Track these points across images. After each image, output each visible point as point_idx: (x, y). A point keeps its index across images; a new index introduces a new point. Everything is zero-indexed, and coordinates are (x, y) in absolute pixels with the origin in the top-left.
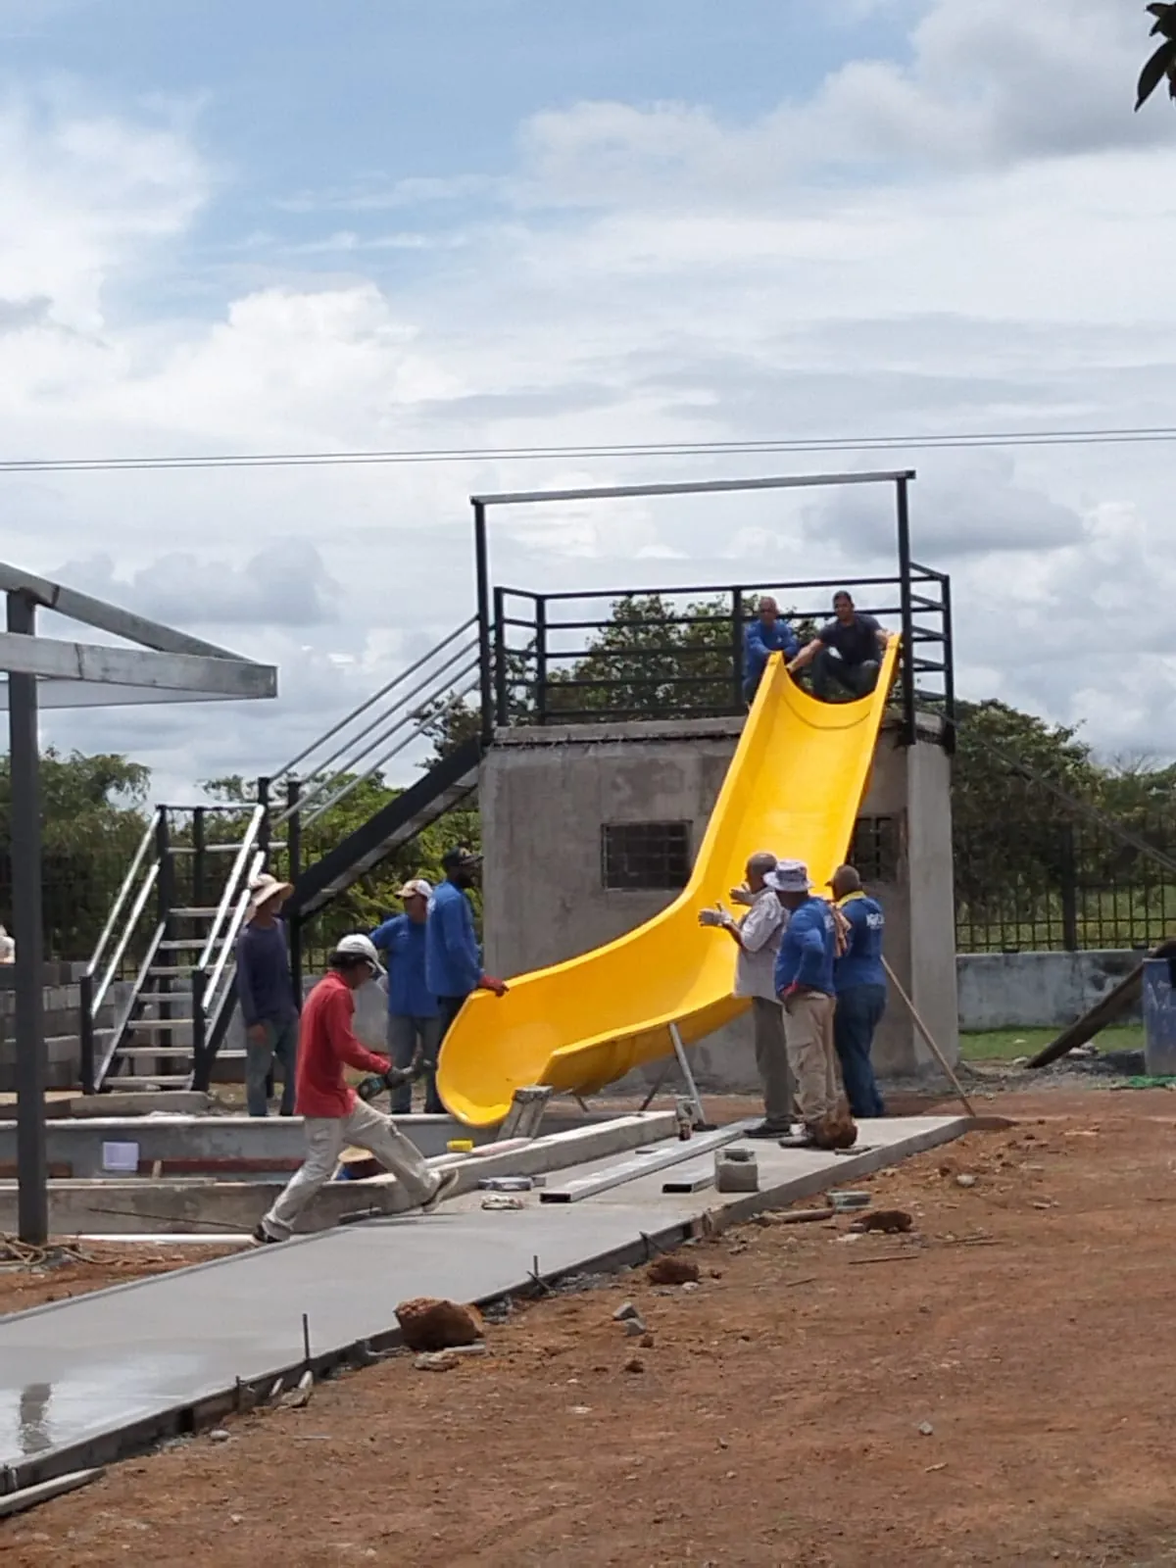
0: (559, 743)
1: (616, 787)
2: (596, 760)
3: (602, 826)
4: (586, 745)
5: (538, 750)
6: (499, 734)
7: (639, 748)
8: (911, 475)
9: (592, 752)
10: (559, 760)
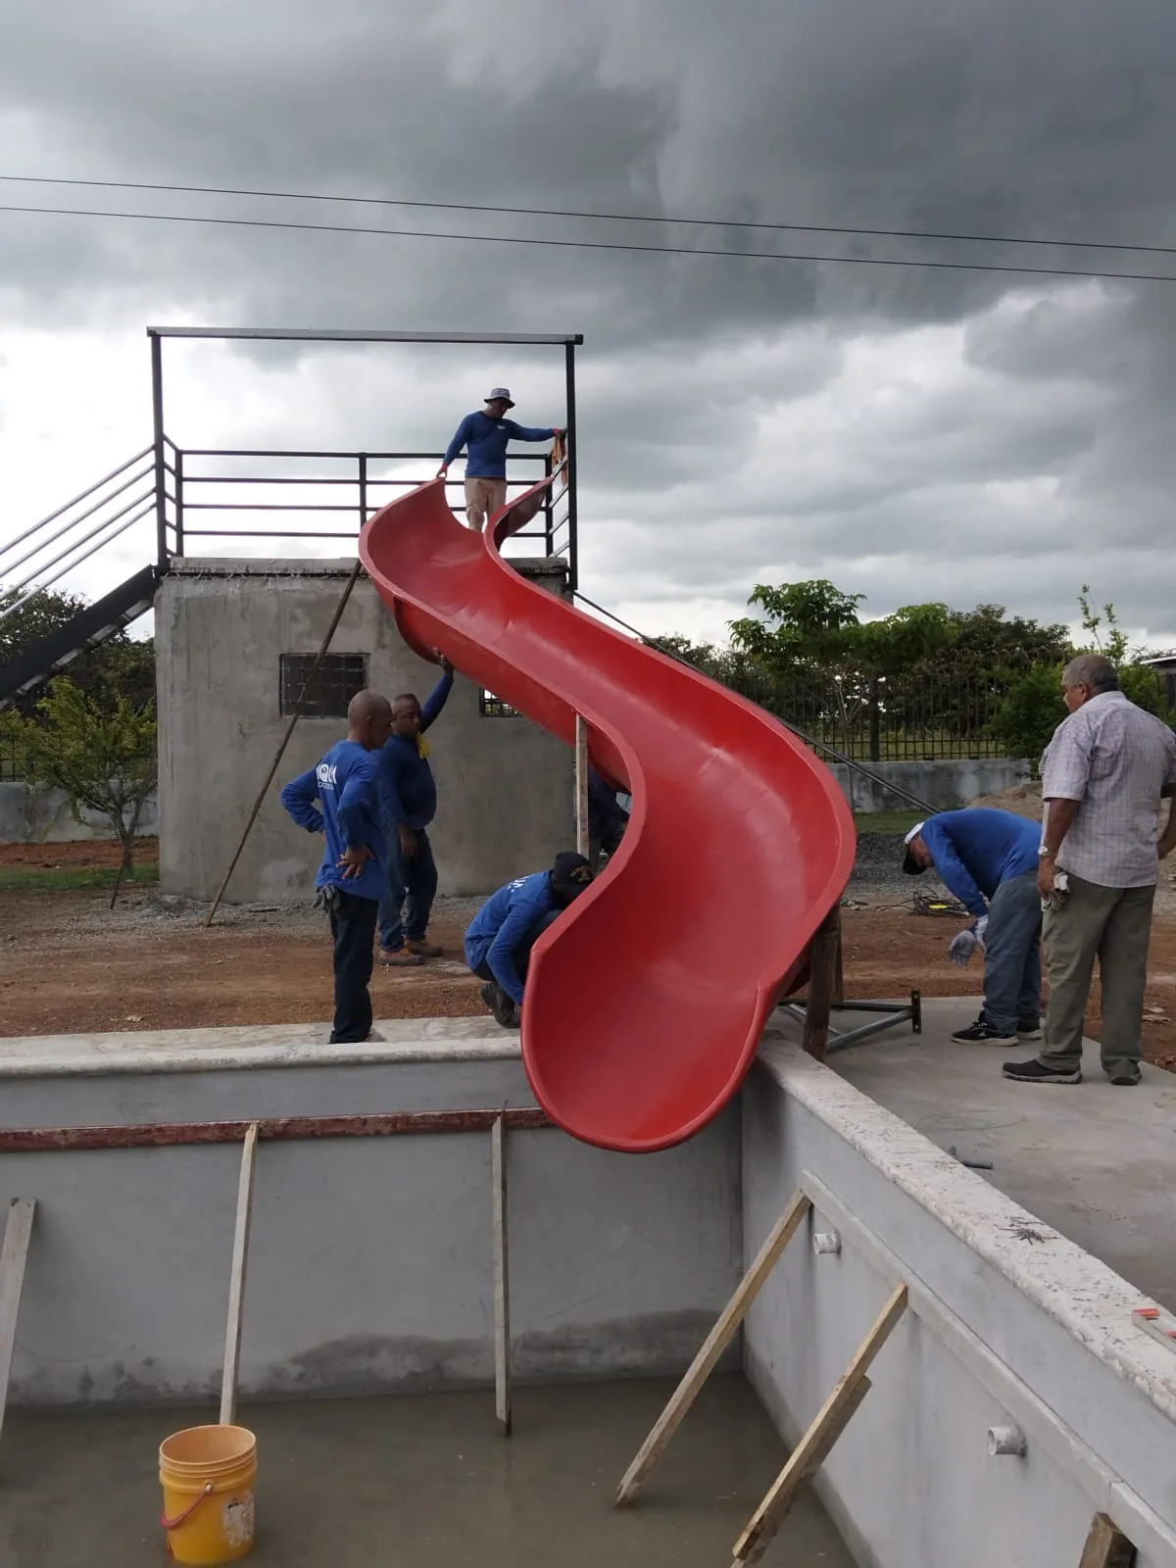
0: (236, 575)
1: (295, 618)
2: (276, 592)
3: (281, 656)
4: (265, 578)
5: (215, 581)
6: (175, 564)
7: (319, 583)
8: (579, 340)
9: (270, 585)
10: (236, 591)
